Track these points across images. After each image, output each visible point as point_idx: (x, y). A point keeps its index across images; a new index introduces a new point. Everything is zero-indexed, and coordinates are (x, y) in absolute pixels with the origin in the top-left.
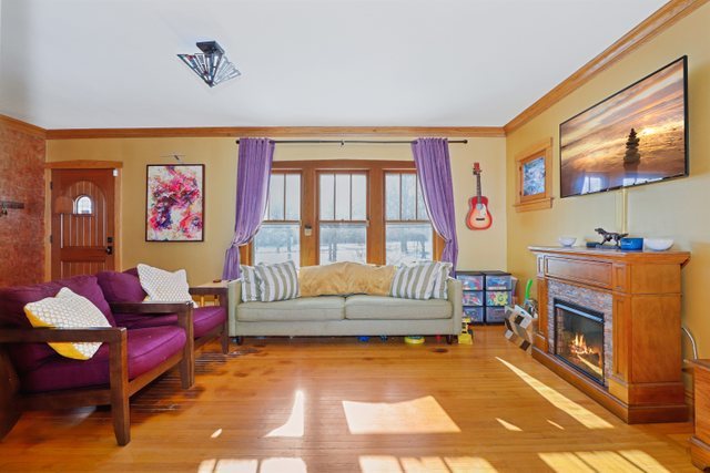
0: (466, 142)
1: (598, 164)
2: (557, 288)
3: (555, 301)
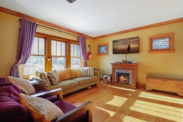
0: (88, 39)
1: (122, 49)
2: (117, 71)
3: (117, 73)
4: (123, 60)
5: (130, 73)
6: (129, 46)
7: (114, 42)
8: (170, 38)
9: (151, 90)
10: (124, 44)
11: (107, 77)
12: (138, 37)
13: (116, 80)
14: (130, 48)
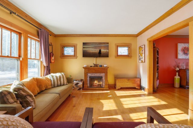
0: (50, 35)
1: (93, 52)
2: (89, 75)
3: (90, 77)
4: (94, 64)
5: (103, 76)
6: (100, 50)
7: (84, 44)
8: (129, 48)
9: (120, 88)
10: (95, 48)
11: (79, 83)
12: (108, 43)
13: (89, 85)
14: (101, 52)
